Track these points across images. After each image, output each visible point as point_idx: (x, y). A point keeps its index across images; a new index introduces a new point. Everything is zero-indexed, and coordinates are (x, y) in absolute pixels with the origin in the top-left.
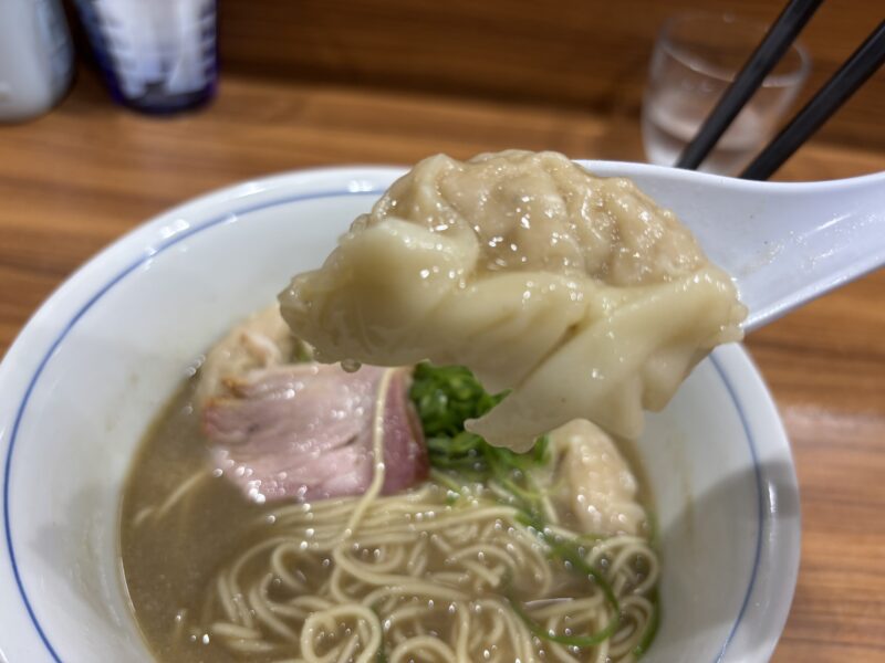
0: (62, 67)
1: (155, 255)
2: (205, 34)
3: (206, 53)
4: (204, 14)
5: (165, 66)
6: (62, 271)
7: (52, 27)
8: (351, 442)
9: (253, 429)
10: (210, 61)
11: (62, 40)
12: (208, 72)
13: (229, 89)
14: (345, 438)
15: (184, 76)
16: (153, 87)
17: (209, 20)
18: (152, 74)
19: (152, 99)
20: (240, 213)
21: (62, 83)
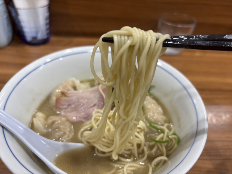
0: (10, 35)
2: (47, 24)
3: (47, 29)
4: (46, 19)
5: (37, 32)
7: (8, 25)
8: (94, 105)
9: (69, 105)
10: (48, 31)
11: (10, 28)
12: (48, 34)
13: (53, 39)
14: (93, 105)
15: (42, 35)
16: (35, 38)
17: (48, 21)
18: (34, 35)
19: (34, 41)
20: (63, 57)
21: (10, 39)
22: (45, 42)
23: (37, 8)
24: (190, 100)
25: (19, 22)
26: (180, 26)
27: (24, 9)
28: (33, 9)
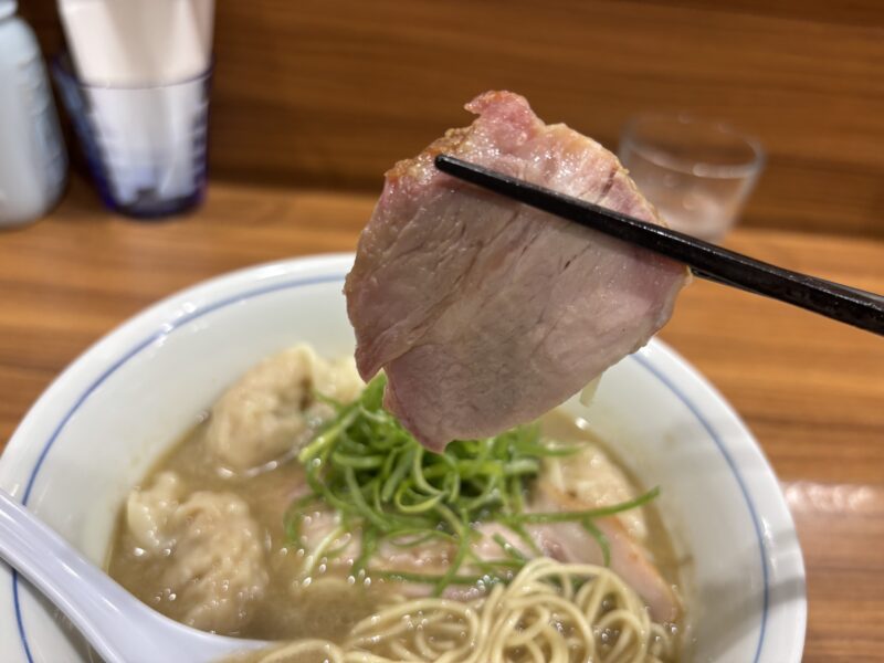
0: (55, 175)
1: (172, 330)
2: (196, 142)
3: (197, 161)
4: (197, 123)
5: (157, 172)
6: (53, 368)
7: (48, 138)
10: (201, 168)
11: (57, 151)
12: (197, 178)
13: (217, 195)
15: (174, 181)
16: (145, 193)
17: (201, 131)
18: (143, 180)
19: (145, 204)
22: (185, 206)
23: (165, 86)
24: (729, 475)
25: (92, 131)
26: (699, 171)
27: (113, 87)
28: (147, 86)
